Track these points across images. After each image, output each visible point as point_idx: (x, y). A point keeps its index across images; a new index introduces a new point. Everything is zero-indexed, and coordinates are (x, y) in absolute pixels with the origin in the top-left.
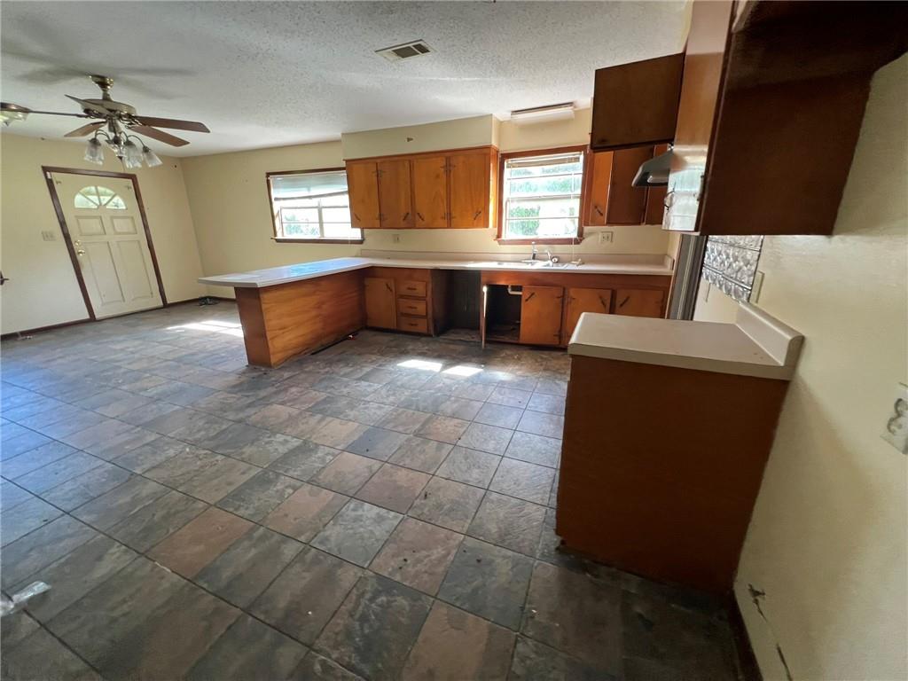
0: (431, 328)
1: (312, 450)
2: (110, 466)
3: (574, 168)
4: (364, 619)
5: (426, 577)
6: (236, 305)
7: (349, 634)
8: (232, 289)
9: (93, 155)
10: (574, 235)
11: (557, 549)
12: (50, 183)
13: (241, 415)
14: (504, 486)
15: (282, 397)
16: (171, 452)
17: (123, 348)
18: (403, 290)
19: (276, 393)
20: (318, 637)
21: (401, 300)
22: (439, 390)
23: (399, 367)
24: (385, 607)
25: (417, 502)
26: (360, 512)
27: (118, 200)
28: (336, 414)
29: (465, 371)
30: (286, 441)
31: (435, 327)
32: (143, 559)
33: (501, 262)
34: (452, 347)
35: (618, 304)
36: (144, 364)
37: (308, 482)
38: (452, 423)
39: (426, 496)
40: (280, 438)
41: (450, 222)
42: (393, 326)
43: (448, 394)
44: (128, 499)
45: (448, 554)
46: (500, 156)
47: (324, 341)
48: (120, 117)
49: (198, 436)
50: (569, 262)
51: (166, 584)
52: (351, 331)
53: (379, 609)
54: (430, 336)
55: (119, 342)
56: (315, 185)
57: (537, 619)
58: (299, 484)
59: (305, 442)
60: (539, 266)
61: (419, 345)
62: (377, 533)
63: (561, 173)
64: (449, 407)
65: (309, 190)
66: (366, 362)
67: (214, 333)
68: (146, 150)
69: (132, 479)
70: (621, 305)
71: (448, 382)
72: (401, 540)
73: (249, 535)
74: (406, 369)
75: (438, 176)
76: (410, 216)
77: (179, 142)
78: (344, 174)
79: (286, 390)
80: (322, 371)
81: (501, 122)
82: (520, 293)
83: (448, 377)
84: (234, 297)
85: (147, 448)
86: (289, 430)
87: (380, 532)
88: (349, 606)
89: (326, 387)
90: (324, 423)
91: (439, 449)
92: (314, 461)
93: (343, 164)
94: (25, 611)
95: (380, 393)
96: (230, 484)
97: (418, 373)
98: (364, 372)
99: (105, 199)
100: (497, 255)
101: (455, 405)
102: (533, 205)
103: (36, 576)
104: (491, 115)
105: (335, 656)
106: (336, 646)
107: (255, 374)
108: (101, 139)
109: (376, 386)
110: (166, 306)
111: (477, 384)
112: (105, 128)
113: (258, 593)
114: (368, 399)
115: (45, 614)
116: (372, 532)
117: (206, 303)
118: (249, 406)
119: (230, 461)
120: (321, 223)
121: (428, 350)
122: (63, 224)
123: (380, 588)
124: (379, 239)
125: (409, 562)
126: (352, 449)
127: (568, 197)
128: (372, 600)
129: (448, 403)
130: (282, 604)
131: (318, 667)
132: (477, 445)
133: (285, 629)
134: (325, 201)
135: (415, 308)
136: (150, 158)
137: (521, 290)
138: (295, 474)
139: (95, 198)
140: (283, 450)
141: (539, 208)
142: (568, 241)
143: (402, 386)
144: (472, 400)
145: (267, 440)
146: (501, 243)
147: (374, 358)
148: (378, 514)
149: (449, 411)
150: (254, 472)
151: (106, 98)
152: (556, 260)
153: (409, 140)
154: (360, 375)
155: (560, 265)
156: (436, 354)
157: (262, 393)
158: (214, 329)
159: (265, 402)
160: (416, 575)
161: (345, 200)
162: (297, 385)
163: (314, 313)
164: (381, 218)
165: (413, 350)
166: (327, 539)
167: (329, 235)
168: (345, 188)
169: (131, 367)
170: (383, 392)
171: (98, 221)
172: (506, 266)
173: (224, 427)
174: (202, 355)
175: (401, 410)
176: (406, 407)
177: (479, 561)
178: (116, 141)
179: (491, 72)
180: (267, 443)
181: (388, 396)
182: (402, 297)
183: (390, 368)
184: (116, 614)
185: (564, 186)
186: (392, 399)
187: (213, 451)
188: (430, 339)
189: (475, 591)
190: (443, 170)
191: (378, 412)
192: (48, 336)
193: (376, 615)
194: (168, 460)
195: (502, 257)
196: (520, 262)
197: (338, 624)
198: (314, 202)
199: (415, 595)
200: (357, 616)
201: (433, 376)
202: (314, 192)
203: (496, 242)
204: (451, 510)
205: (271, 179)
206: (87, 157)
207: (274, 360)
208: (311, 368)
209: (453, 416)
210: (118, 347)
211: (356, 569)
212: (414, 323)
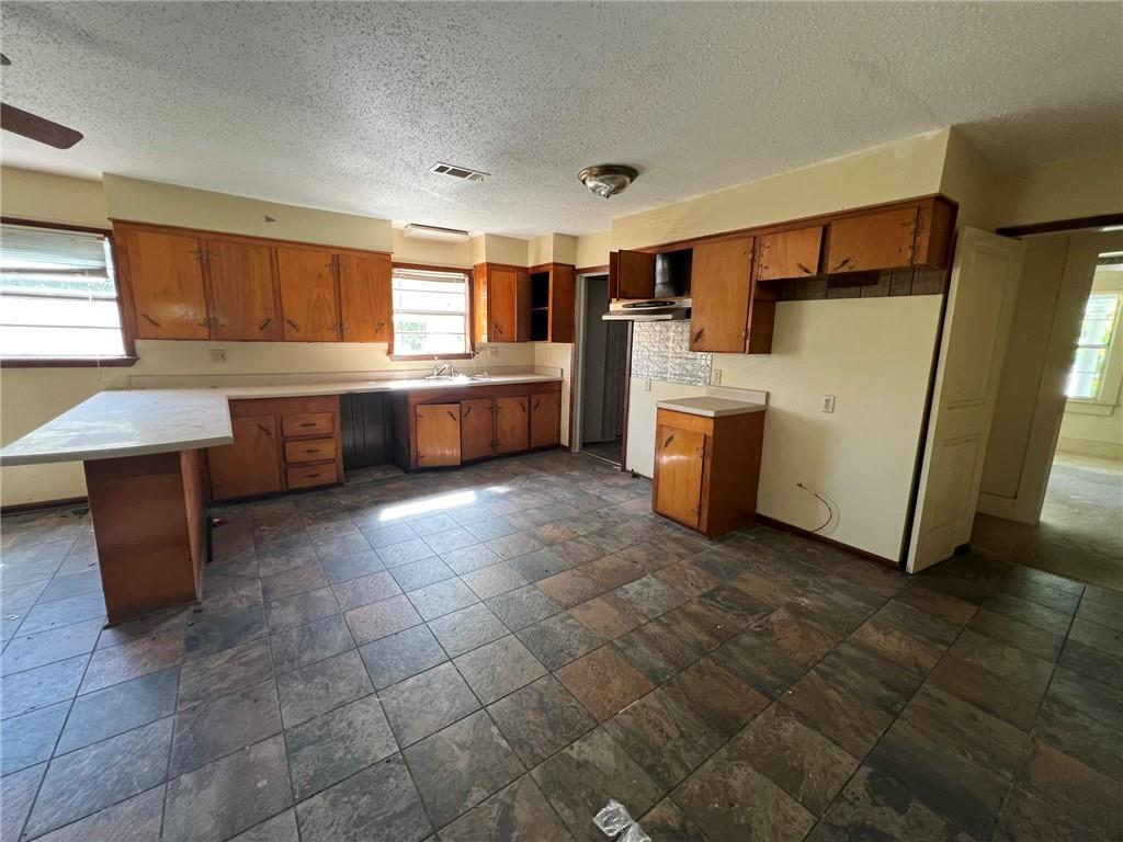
0: (342, 475)
10: (467, 350)
18: (292, 429)
21: (288, 444)
41: (341, 334)
54: (340, 485)
75: (320, 276)
76: (272, 324)
100: (387, 373)
102: (420, 319)
104: (390, 221)
135: (316, 451)
142: (462, 356)
146: (392, 359)
153: (268, 220)
182: (290, 439)
190: (327, 269)
195: (398, 374)
203: (388, 358)
212: (314, 472)
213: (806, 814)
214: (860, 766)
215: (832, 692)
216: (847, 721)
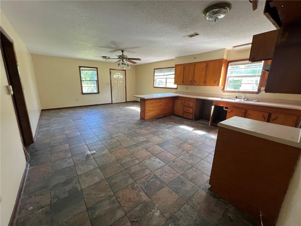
0: (193, 118)
1: (148, 142)
2: (109, 134)
3: (259, 65)
4: (148, 181)
5: (166, 180)
6: (140, 103)
7: (144, 183)
8: (140, 99)
9: (118, 67)
10: (256, 90)
11: (209, 189)
12: (110, 72)
13: (135, 130)
14: (199, 167)
15: (146, 128)
16: (120, 134)
17: (116, 111)
18: (186, 104)
19: (144, 127)
20: (138, 180)
21: (185, 107)
22: (189, 136)
23: (179, 127)
24: (154, 182)
25: (171, 162)
26: (155, 160)
27: (121, 76)
28: (158, 135)
29: (201, 132)
30: (143, 139)
31: (195, 117)
32: (110, 153)
33: (222, 98)
34: (199, 125)
35: (272, 119)
36: (119, 115)
37: (146, 149)
38: (189, 146)
39: (174, 162)
40: (142, 137)
41: (205, 84)
42: (181, 115)
43: (191, 138)
44: (110, 141)
45: (174, 177)
46: (227, 62)
47: (160, 116)
48: (124, 58)
49: (125, 132)
50: (252, 100)
51: (113, 159)
52: (168, 114)
53: (152, 181)
54: (193, 120)
55: (116, 109)
56: (166, 72)
57: (193, 202)
58: (143, 148)
59: (148, 140)
60: (237, 101)
61: (188, 122)
62: (158, 165)
63: (253, 67)
64: (190, 141)
65: (164, 73)
66: (170, 124)
67: (135, 110)
68: (128, 65)
69: (112, 138)
70: (273, 120)
71: (193, 134)
72: (163, 169)
73: (130, 155)
74: (181, 128)
75: (203, 69)
76: (192, 82)
77: (135, 63)
78: (174, 69)
79: (147, 127)
80: (157, 124)
81: (229, 50)
82: (227, 110)
83: (194, 133)
84: (140, 101)
85: (116, 132)
86: (145, 136)
87: (159, 166)
88: (146, 177)
89: (157, 128)
90: (153, 137)
91: (182, 152)
92: (148, 145)
93: (174, 66)
94: (92, 155)
95: (171, 133)
96: (129, 144)
97: (184, 130)
98: (168, 127)
99: (119, 76)
100: (221, 96)
101: (192, 141)
102: (240, 79)
103: (95, 149)
104: (225, 48)
105: (140, 185)
106: (141, 184)
107: (141, 121)
108: (120, 63)
109: (171, 131)
110: (126, 102)
111: (203, 137)
112: (121, 61)
113: (129, 167)
114: (167, 134)
115: (95, 156)
116: (156, 165)
117: (134, 102)
118: (137, 128)
119: (131, 140)
120: (166, 82)
121: (191, 124)
122: (111, 81)
123: (154, 177)
124: (182, 88)
125: (163, 175)
126: (158, 145)
127: (255, 76)
128: (152, 179)
129: (190, 140)
130: (132, 171)
131: (136, 186)
132: (195, 154)
133: (132, 176)
134: (168, 77)
135: (189, 110)
136: (128, 67)
137: (227, 109)
138: (143, 146)
139: (117, 75)
140: (142, 140)
141: (242, 80)
142: (253, 93)
143: (178, 132)
144: (199, 141)
145: (139, 137)
146: (224, 92)
147: (172, 123)
148: (159, 161)
149: (190, 143)
150: (135, 143)
151: (123, 55)
152: (246, 99)
153: (195, 58)
154: (167, 127)
155: (247, 101)
156: (192, 126)
157: (141, 126)
158: (135, 109)
159: (141, 128)
160: (164, 178)
161: (173, 76)
162: (149, 126)
163: (158, 108)
164: (183, 82)
165: (186, 123)
166: (146, 162)
167: (168, 86)
168: (174, 73)
169: (117, 115)
170: (172, 133)
171: (117, 81)
172: (224, 100)
173: (131, 132)
174: (131, 115)
175: (175, 139)
176: (177, 138)
177: (182, 182)
178: (123, 64)
179: (222, 37)
180: (139, 138)
181: (173, 134)
182: (185, 106)
183: (176, 127)
184: (104, 160)
185: (254, 72)
186: (173, 135)
187: (128, 137)
188: (193, 121)
189: (178, 188)
190: (205, 67)
191: (169, 138)
192: (104, 106)
193: (151, 182)
194: (119, 136)
195: (224, 96)
196: (230, 99)
197: (142, 180)
198: (165, 77)
199: (161, 181)
200: (147, 180)
201: (189, 132)
202: (166, 74)
203: (222, 91)
204: (180, 167)
205: (155, 70)
206: (117, 67)
207: (146, 118)
208: (155, 123)
209: (190, 144)
210: (115, 110)
211: (150, 171)
212: (188, 115)
213: (79, 174)
214: (81, 189)
215: (103, 195)
216: (93, 193)
